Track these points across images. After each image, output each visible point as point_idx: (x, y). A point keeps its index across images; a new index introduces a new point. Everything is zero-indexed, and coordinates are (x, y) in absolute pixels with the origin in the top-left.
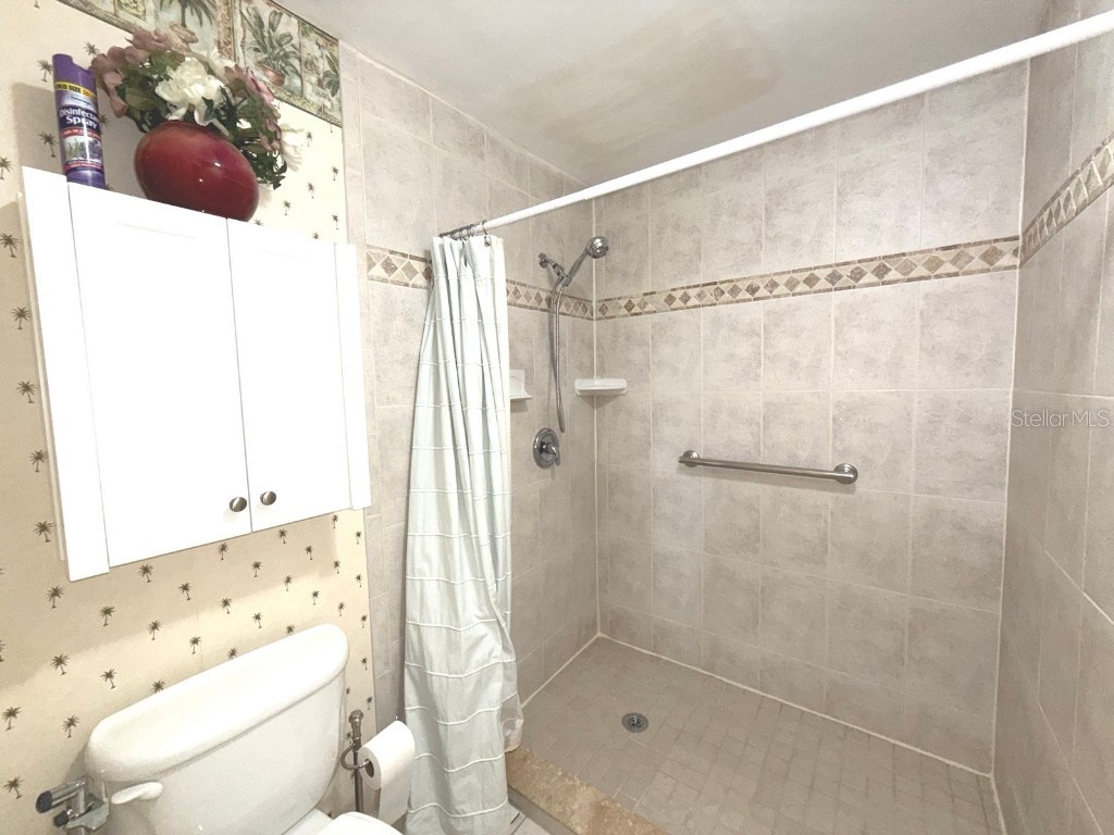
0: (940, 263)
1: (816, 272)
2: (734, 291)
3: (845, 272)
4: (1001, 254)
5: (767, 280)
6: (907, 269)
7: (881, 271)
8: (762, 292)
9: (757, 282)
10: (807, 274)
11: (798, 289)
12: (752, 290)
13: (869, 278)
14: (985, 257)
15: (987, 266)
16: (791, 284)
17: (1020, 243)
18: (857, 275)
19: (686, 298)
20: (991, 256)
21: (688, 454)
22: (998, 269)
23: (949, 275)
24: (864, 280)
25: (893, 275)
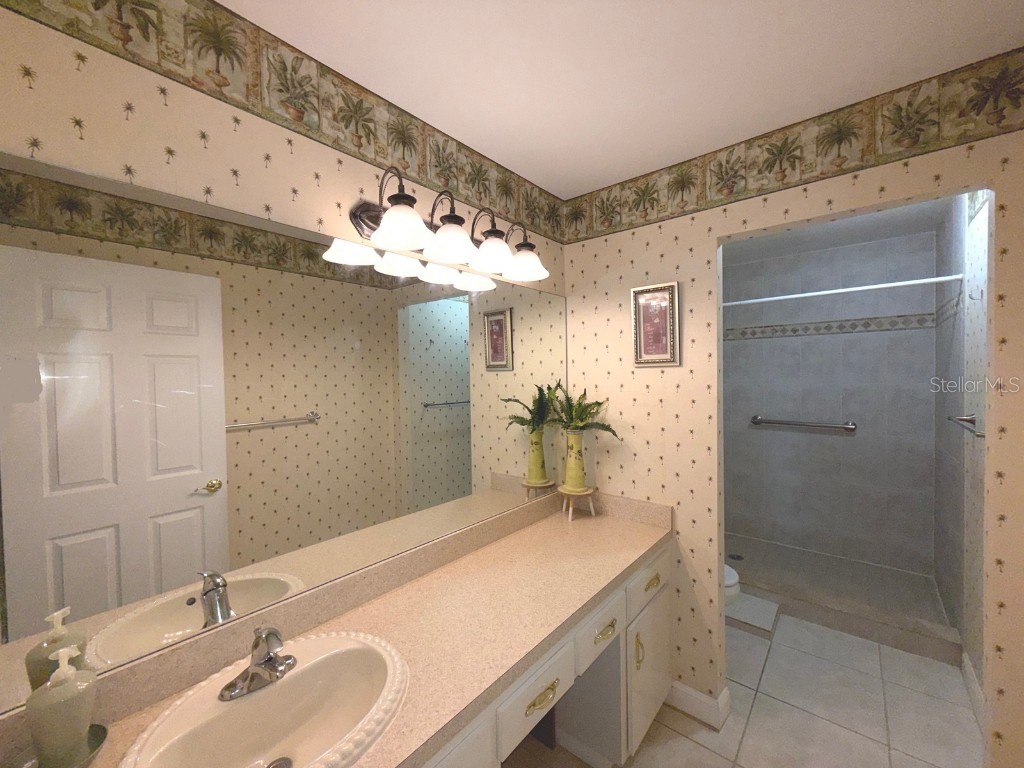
0: (897, 323)
1: (831, 324)
2: (784, 331)
3: (848, 324)
4: (926, 321)
5: (803, 326)
6: (880, 325)
7: (866, 325)
8: (800, 332)
9: (797, 327)
10: (826, 325)
11: (821, 332)
12: (794, 331)
13: (860, 328)
14: (918, 321)
15: (919, 326)
16: (817, 329)
17: (935, 316)
18: (854, 326)
19: (754, 333)
20: (921, 321)
21: (755, 417)
22: (925, 328)
23: (901, 329)
24: (857, 329)
25: (873, 327)
